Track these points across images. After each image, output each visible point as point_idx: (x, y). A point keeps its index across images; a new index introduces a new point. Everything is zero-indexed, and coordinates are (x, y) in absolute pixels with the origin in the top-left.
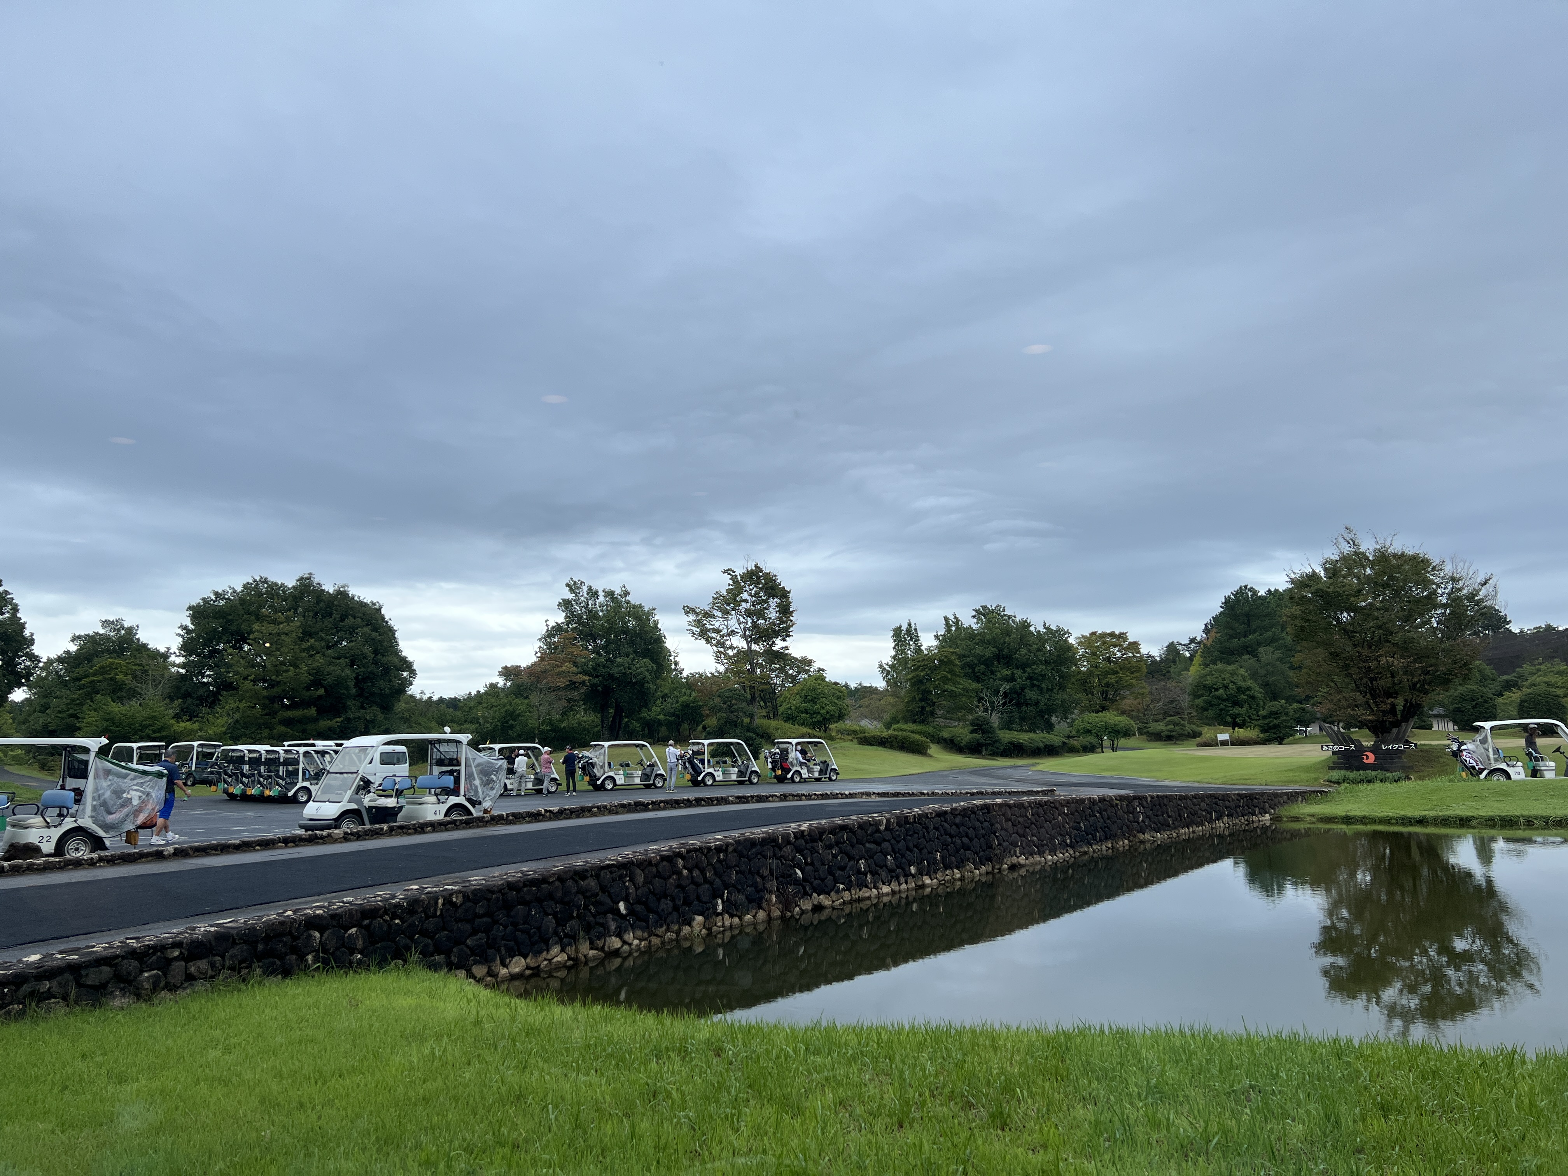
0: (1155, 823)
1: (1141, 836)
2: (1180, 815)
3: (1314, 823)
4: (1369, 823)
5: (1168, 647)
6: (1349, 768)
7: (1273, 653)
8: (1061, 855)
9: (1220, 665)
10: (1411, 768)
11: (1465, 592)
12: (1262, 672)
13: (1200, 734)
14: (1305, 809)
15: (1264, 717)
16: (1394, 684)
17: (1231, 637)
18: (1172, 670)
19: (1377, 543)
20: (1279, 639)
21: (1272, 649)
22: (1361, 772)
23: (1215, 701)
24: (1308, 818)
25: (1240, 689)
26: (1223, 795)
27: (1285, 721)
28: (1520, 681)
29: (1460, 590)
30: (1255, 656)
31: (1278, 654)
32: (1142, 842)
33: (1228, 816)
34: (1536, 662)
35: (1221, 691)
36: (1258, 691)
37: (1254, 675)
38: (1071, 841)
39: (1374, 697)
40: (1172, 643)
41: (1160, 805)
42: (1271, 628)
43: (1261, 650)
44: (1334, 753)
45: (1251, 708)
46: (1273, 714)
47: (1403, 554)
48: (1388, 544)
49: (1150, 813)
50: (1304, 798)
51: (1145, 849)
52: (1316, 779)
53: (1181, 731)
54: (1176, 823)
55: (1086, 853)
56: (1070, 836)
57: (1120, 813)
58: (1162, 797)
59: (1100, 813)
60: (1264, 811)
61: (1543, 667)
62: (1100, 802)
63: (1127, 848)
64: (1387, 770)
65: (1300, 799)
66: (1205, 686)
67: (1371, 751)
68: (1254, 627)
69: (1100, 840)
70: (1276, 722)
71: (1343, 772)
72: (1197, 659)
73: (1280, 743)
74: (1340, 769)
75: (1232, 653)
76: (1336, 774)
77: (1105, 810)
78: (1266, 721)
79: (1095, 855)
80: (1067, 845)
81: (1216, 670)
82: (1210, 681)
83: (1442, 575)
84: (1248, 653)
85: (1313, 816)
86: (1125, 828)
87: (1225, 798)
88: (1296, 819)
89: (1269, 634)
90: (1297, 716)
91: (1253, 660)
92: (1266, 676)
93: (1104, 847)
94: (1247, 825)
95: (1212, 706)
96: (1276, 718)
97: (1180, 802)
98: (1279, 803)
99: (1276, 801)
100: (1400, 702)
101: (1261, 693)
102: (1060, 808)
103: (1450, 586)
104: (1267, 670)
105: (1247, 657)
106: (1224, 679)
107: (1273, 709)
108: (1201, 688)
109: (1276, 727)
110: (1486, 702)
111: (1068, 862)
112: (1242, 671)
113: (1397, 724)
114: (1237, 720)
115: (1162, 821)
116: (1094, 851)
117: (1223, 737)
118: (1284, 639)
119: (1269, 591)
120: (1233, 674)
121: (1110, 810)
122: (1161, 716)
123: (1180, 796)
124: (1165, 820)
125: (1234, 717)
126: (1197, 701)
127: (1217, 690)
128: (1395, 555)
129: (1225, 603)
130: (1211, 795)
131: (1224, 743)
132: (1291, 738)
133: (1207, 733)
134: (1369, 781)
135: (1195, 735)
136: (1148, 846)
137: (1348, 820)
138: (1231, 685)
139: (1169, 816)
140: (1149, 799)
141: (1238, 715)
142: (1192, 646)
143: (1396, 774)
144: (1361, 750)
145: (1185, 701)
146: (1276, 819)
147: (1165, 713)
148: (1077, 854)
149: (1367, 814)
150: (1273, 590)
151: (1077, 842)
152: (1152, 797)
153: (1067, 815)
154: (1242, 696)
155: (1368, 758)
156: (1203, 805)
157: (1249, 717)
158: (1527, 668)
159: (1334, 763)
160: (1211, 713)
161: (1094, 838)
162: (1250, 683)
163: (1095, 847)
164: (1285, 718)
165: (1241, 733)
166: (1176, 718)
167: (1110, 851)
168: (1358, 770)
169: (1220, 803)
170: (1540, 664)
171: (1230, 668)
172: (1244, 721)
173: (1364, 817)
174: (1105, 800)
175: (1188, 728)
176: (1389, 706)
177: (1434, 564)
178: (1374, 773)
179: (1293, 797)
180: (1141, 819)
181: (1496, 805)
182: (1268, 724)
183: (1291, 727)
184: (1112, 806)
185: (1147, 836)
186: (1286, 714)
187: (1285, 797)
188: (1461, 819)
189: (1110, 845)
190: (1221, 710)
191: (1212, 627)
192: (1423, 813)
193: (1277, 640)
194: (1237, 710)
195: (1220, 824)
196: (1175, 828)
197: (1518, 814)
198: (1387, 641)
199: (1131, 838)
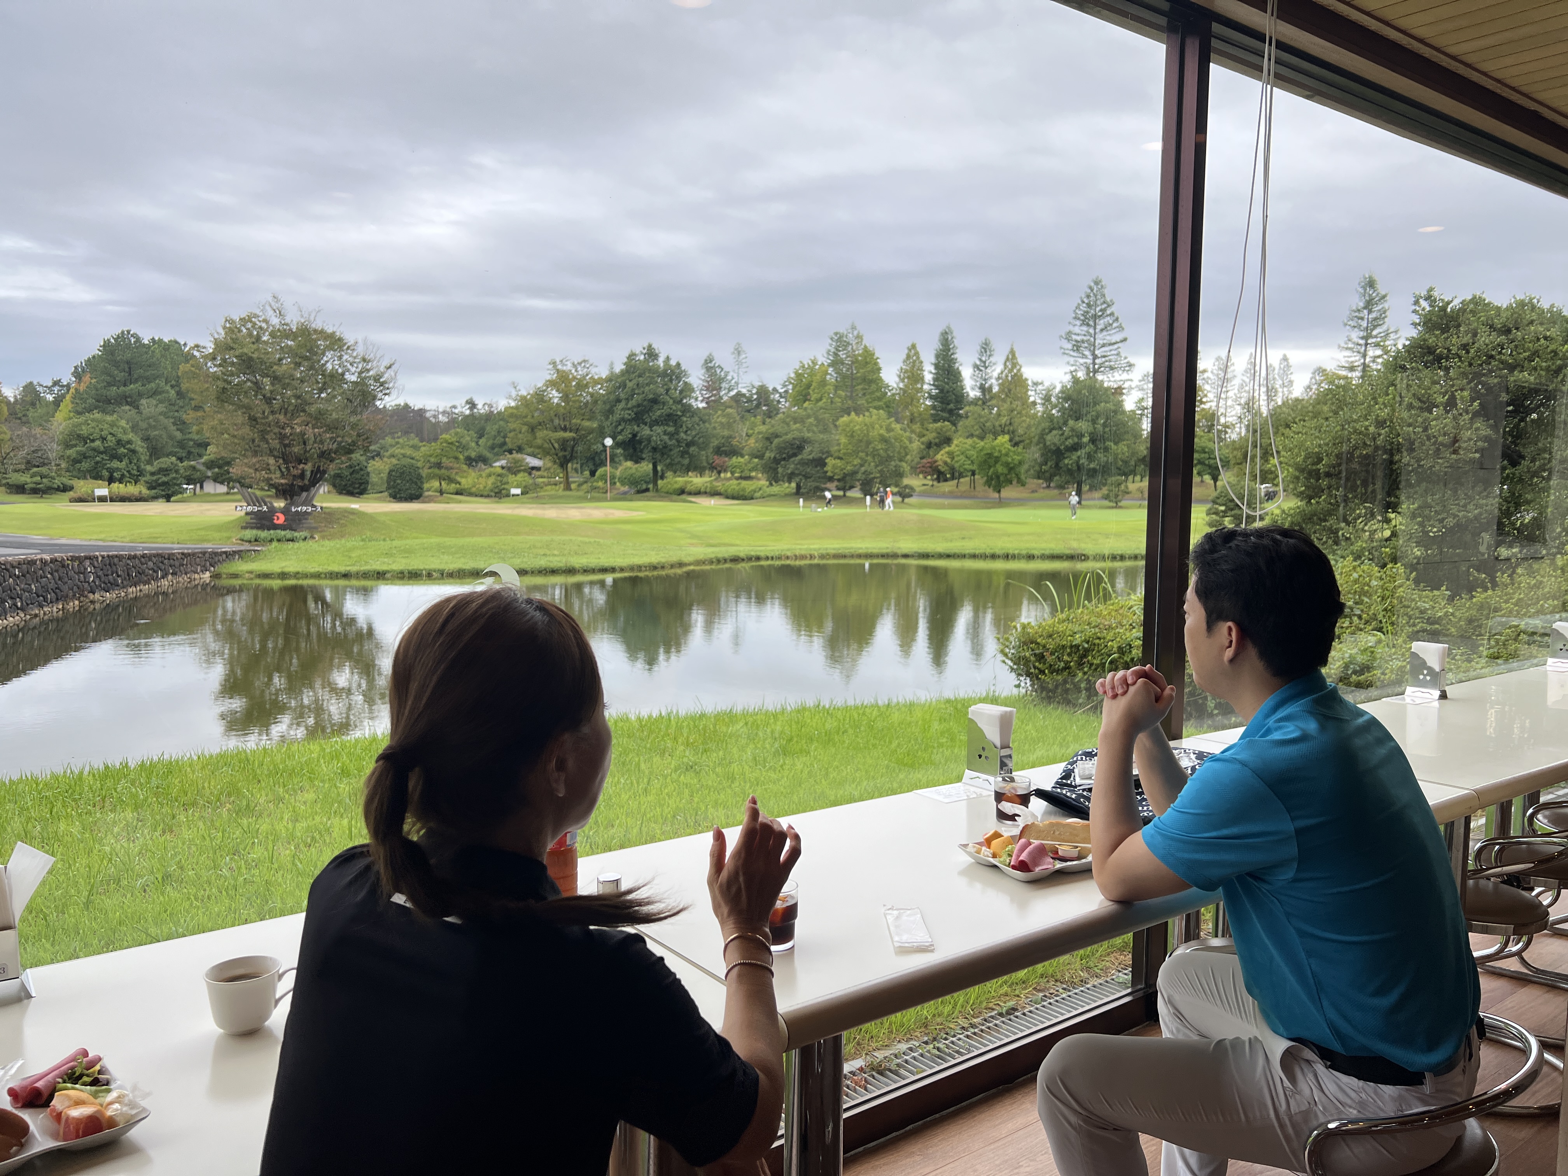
0: (104, 583)
1: (91, 596)
2: (128, 575)
3: (252, 579)
4: (302, 578)
5: (25, 387)
6: (261, 527)
7: (156, 406)
8: (11, 619)
9: (97, 415)
10: (316, 528)
11: (371, 373)
12: (143, 425)
13: (71, 488)
14: (241, 566)
15: (153, 474)
16: (306, 451)
17: (109, 384)
18: (30, 414)
19: (302, 316)
20: (163, 392)
21: (155, 402)
22: (272, 532)
23: (91, 453)
24: (247, 575)
25: (119, 442)
26: (169, 555)
27: (174, 478)
28: (382, 451)
29: (368, 371)
30: (137, 408)
31: (161, 408)
32: (92, 602)
33: (172, 574)
34: (396, 435)
35: (98, 443)
36: (139, 445)
37: (134, 428)
38: (22, 604)
39: (286, 462)
40: (31, 383)
41: (110, 565)
42: (155, 379)
43: (144, 401)
44: (247, 514)
45: (131, 463)
46: (161, 471)
47: (322, 329)
48: (312, 318)
49: (100, 573)
50: (241, 557)
51: (94, 609)
52: (229, 538)
53: (50, 484)
54: (125, 582)
55: (36, 616)
56: (21, 599)
57: (71, 573)
58: (112, 557)
59: (52, 574)
60: (205, 569)
61: (401, 440)
62: (51, 562)
63: (77, 608)
64: (295, 530)
65: (237, 557)
66: (79, 436)
67: (282, 512)
68: (135, 376)
69: (51, 602)
70: (165, 479)
71: (255, 532)
72: (67, 405)
73: (168, 501)
74: (252, 528)
75: (109, 402)
76: (249, 534)
77: (57, 571)
78: (155, 478)
79: (46, 617)
80: (18, 609)
81: (93, 420)
82: (84, 431)
83: (355, 354)
84: (128, 403)
85: (251, 572)
86: (75, 588)
87: (170, 557)
88: (235, 576)
89: (153, 385)
90: (188, 474)
91: (134, 411)
92: (146, 429)
93: (55, 609)
94: (189, 582)
95: (85, 457)
96: (165, 475)
97: (129, 562)
98: (219, 561)
99: (216, 559)
100: (308, 467)
101: (142, 447)
102: (11, 569)
103: (360, 366)
104: (149, 424)
105: (128, 407)
106: (102, 430)
107: (163, 466)
108: (74, 438)
109: (165, 484)
110: (361, 469)
111: (18, 626)
112: (123, 423)
113: (305, 489)
114: (115, 474)
115: (112, 581)
116: (45, 614)
117: (102, 491)
118: (168, 392)
119: (153, 339)
120: (113, 425)
121: (61, 570)
122: (23, 467)
123: (130, 555)
124: (114, 580)
125: (111, 471)
126: (69, 452)
127: (93, 441)
128: (315, 331)
129: (104, 346)
130: (158, 555)
131: (102, 499)
132: (180, 496)
133: (82, 486)
134: (292, 540)
135: (65, 489)
136: (97, 606)
137: (283, 575)
138: (109, 437)
139: (118, 576)
140: (100, 559)
141: (118, 469)
142: (56, 389)
143: (303, 534)
144: (272, 511)
145: (54, 450)
146: (216, 576)
147: (28, 462)
148: (28, 617)
149: (300, 570)
150: (157, 339)
151: (28, 605)
152: (103, 557)
153: (18, 577)
154: (122, 449)
155: (278, 519)
156: (150, 564)
157: (128, 472)
158: (389, 440)
159: (247, 523)
160: (85, 465)
161: (45, 600)
162: (131, 436)
163: (45, 609)
164: (174, 475)
165: (118, 488)
166: (44, 470)
167: (61, 612)
168: (269, 529)
169: (166, 562)
170: (398, 438)
171: (109, 418)
172: (123, 476)
173: (298, 573)
174: (56, 561)
175: (57, 482)
176: (300, 472)
177: (349, 344)
178: (283, 533)
179: (229, 556)
180: (91, 579)
181: (404, 561)
182: (156, 481)
183: (179, 485)
184: (63, 566)
185: (97, 596)
186: (177, 471)
187: (224, 556)
188: (378, 573)
189: (61, 607)
190: (97, 463)
191: (83, 371)
192: (348, 568)
193: (161, 393)
194: (115, 464)
195: (165, 583)
196: (124, 587)
197: (422, 568)
198: (304, 411)
199: (82, 599)
